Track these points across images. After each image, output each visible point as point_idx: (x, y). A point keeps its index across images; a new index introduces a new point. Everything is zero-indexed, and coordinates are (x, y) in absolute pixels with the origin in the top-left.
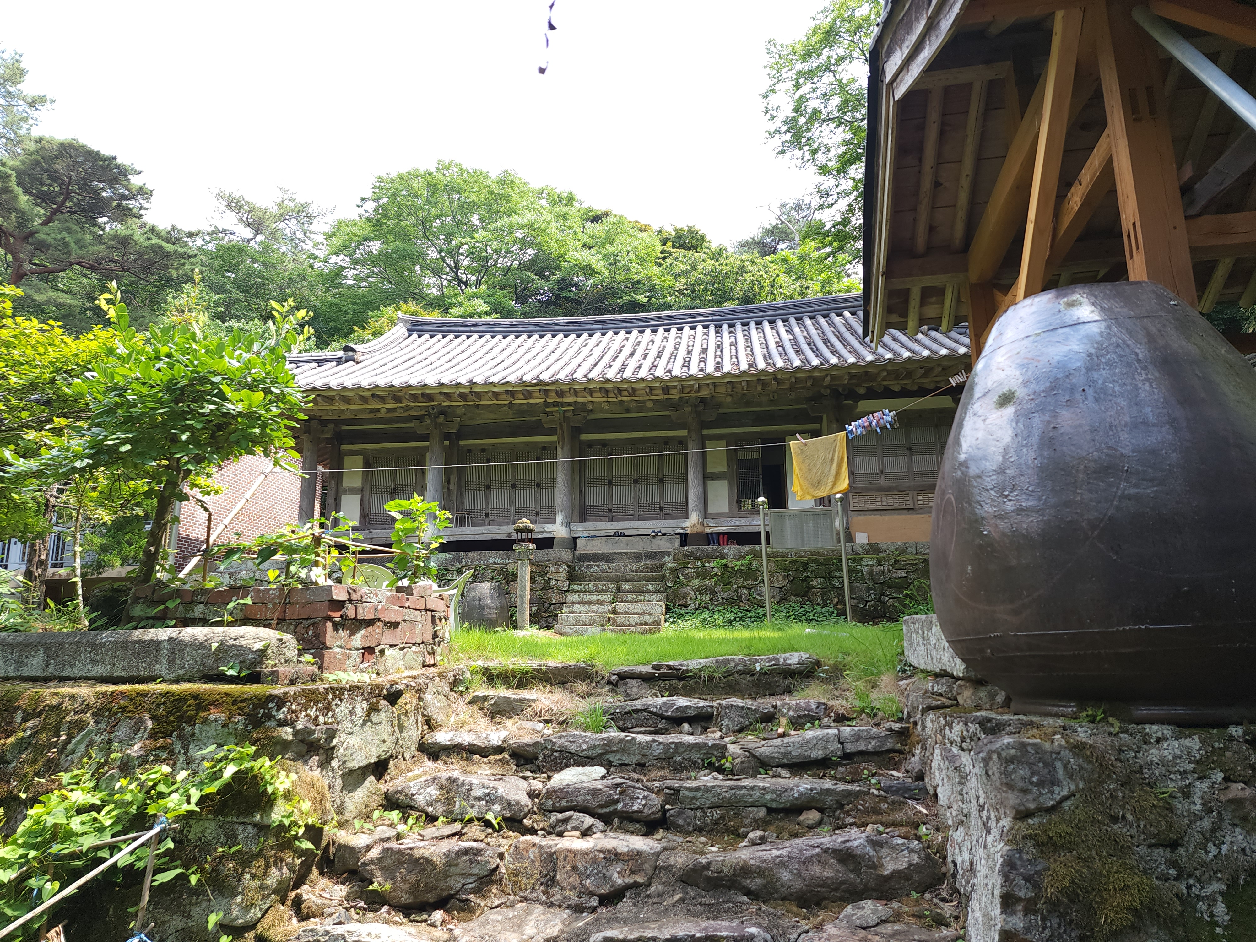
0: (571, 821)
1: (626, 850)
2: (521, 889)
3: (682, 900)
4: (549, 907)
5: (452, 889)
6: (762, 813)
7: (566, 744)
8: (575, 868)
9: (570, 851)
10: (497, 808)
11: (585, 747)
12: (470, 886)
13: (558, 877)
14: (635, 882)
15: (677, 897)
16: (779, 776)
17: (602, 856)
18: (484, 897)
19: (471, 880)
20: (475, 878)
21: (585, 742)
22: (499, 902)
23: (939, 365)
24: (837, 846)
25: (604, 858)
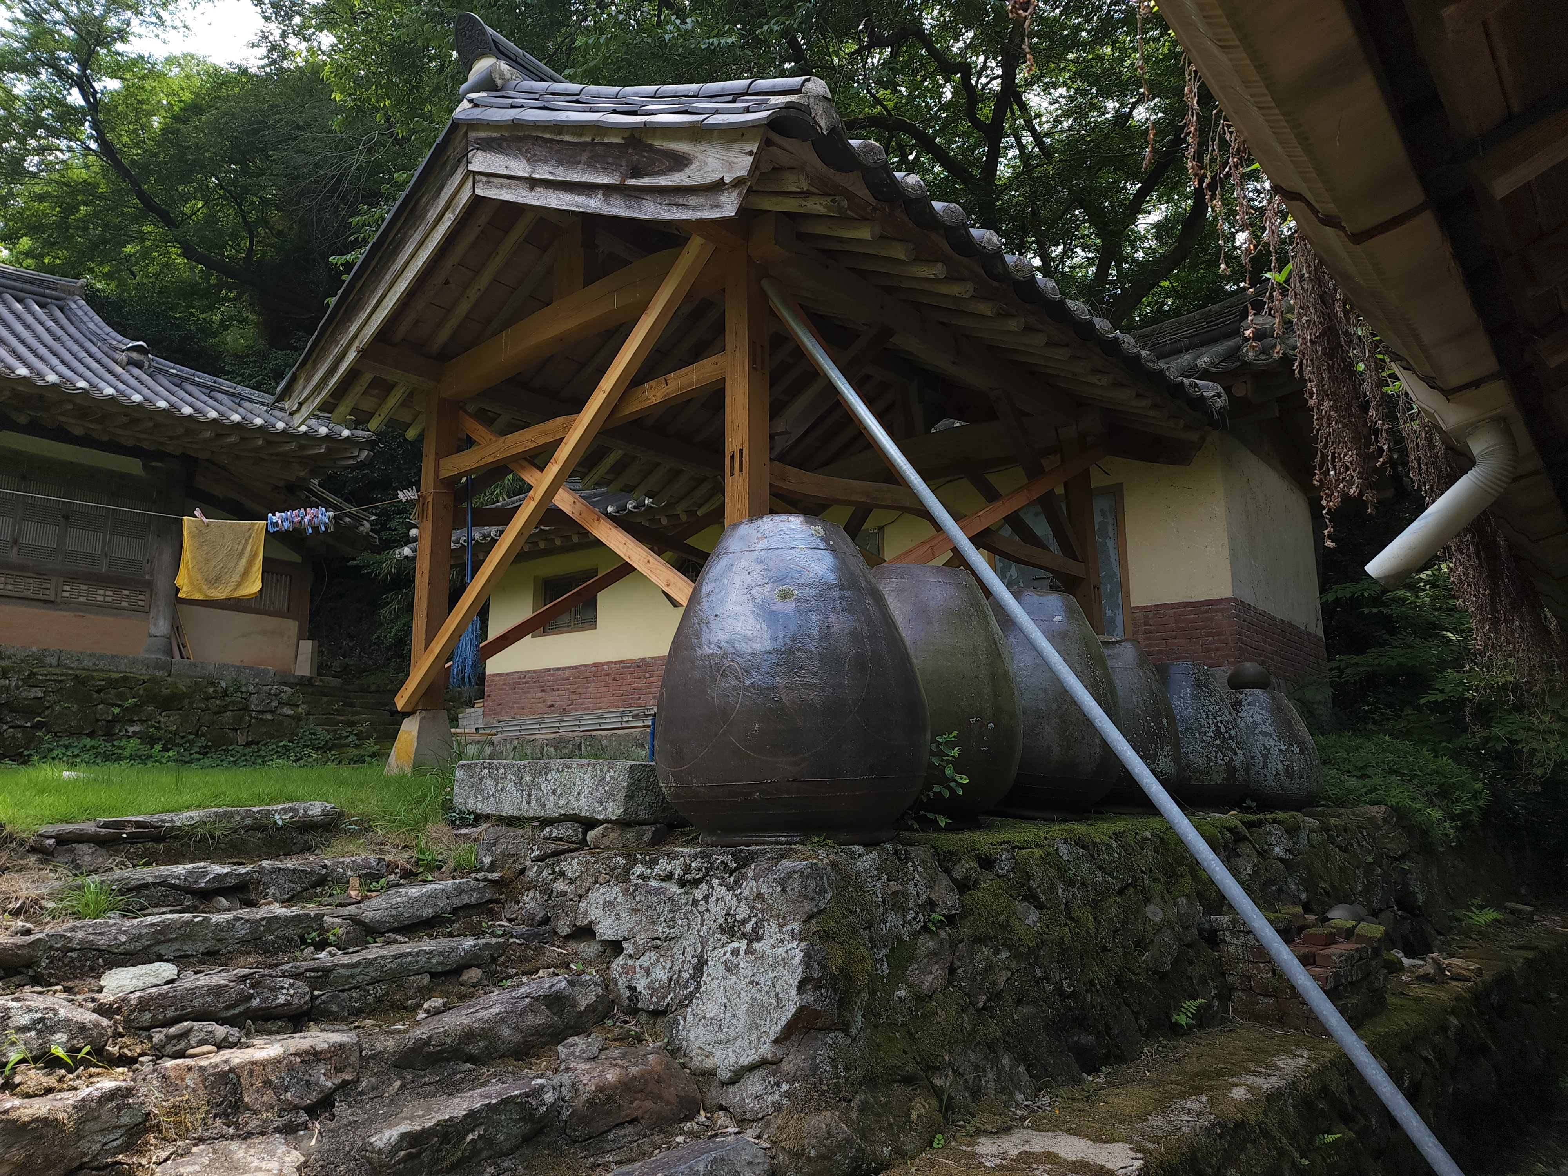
0: (192, 1035)
1: (326, 1046)
2: (188, 1130)
3: (403, 1086)
4: (245, 1139)
5: (86, 1154)
6: (426, 979)
7: (91, 937)
8: (267, 1083)
9: (255, 1063)
10: (61, 1037)
11: (123, 938)
12: (115, 1144)
13: (246, 1099)
14: (344, 1081)
15: (398, 1083)
16: (395, 941)
17: (298, 1060)
18: (141, 1153)
19: (117, 1136)
20: (123, 1130)
21: (120, 932)
22: (168, 1153)
23: (151, 419)
24: (547, 992)
25: (302, 1062)
